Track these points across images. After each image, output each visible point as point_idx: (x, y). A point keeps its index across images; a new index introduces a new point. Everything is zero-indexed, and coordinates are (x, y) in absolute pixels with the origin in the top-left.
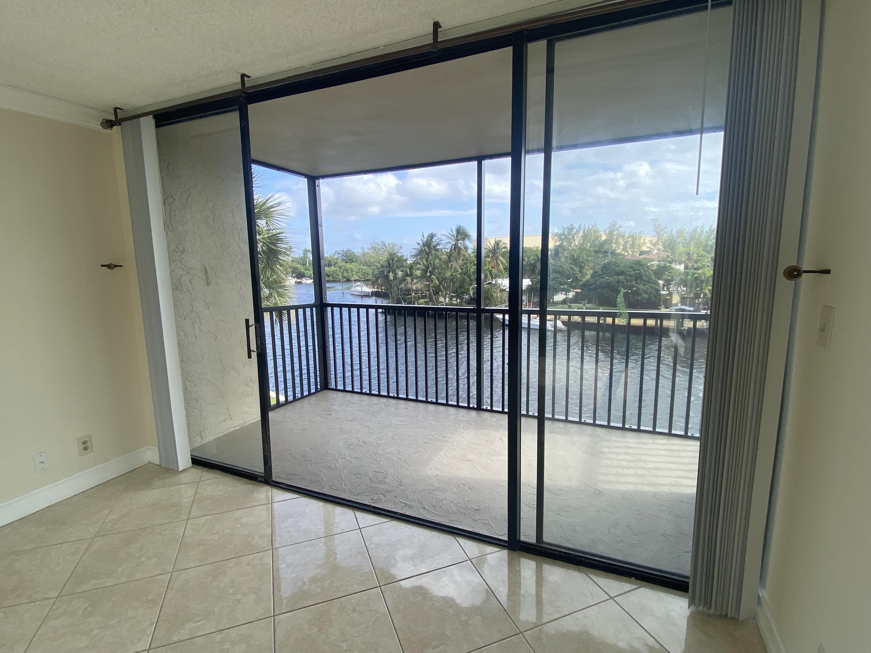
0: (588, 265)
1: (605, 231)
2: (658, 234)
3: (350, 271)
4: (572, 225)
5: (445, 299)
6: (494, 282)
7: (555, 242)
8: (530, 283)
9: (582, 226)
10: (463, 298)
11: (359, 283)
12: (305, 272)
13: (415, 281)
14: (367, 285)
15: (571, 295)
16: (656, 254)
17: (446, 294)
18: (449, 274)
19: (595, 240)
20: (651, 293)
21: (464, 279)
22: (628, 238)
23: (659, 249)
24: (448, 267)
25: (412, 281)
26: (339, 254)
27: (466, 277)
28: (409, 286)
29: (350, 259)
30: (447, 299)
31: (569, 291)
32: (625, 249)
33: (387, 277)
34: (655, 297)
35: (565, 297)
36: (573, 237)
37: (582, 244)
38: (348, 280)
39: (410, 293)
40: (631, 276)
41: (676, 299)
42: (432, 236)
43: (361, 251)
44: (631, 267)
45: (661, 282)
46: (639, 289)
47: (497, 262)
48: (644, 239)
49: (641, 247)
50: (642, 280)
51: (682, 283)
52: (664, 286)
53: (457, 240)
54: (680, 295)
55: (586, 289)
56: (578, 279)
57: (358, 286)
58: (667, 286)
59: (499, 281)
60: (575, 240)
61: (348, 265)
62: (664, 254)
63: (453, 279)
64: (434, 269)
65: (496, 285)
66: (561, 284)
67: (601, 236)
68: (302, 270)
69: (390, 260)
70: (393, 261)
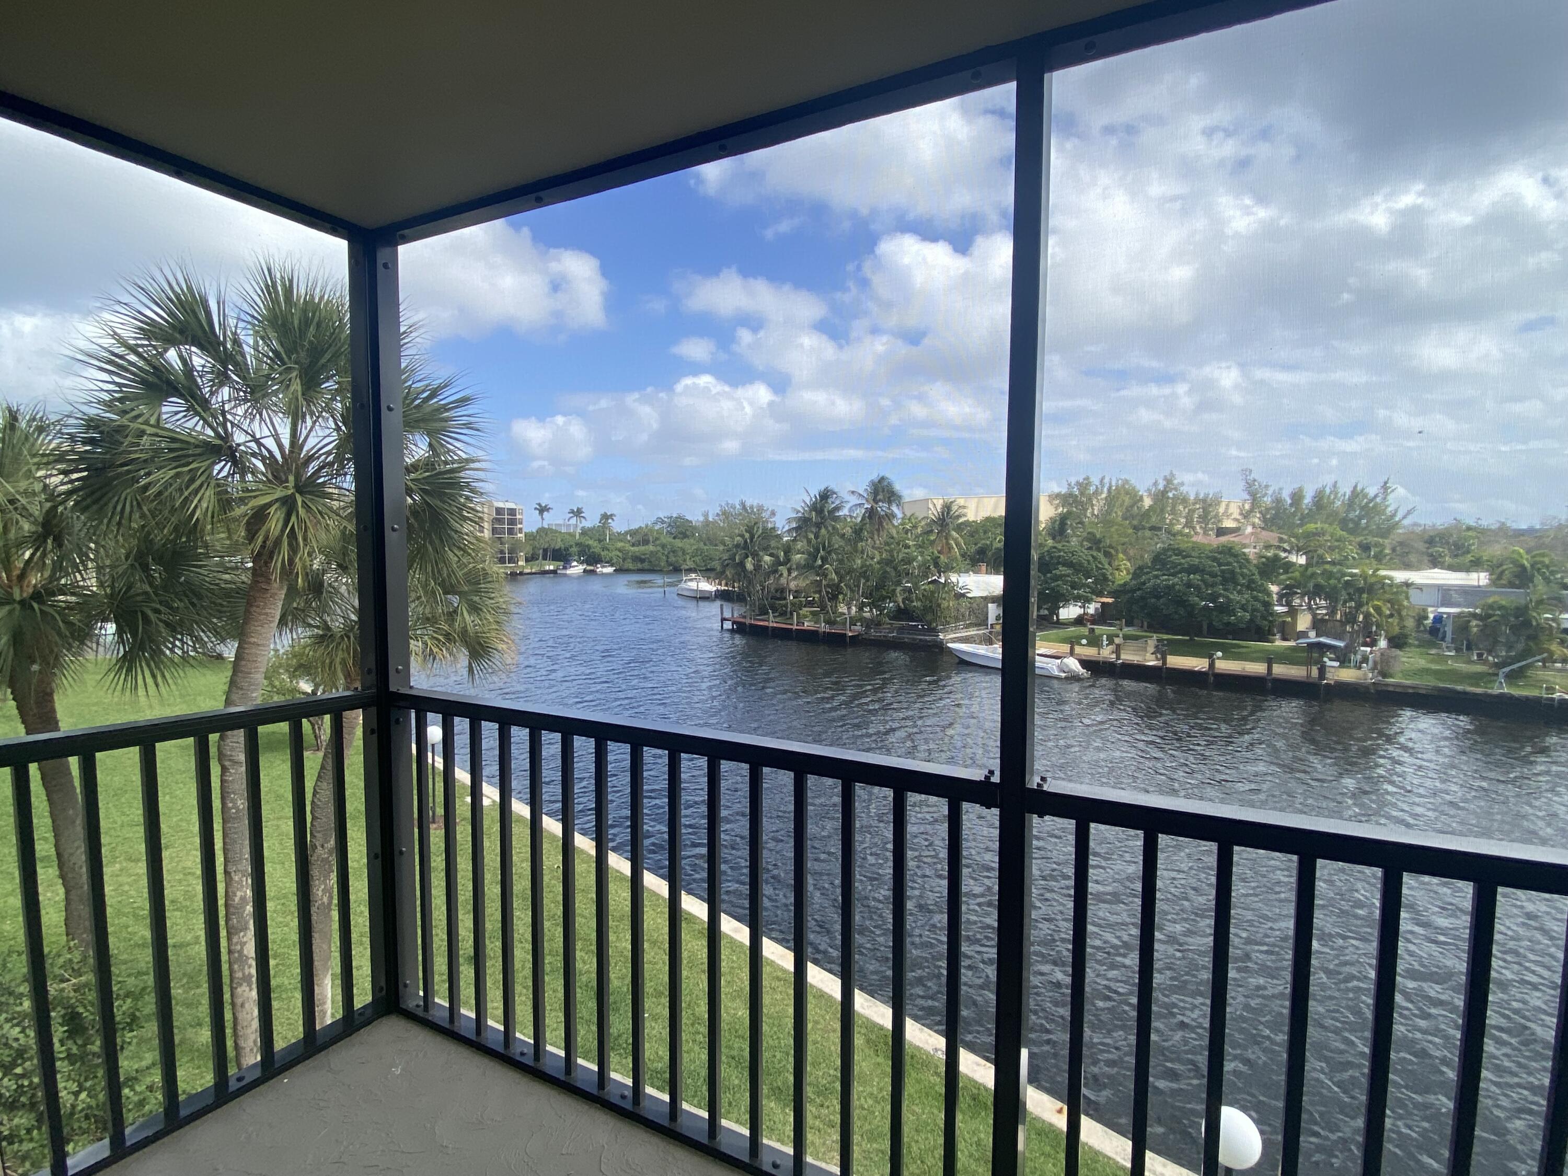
0: (1125, 552)
1: (1149, 490)
2: (1253, 495)
3: (680, 553)
4: (1087, 478)
5: (849, 608)
6: (942, 580)
7: (1056, 509)
9: (1106, 480)
10: (885, 608)
11: (694, 576)
12: (603, 553)
13: (794, 574)
14: (708, 578)
15: (1092, 609)
16: (1252, 534)
17: (851, 599)
18: (859, 562)
19: (1132, 506)
20: (1254, 610)
21: (886, 572)
22: (1194, 504)
23: (1254, 526)
24: (856, 551)
25: (789, 573)
26: (663, 522)
27: (888, 569)
28: (783, 581)
29: (681, 533)
30: (854, 609)
31: (1088, 601)
32: (1189, 524)
33: (742, 564)
34: (1264, 619)
35: (1081, 611)
36: (1090, 500)
37: (1109, 512)
38: (677, 570)
39: (783, 595)
40: (1213, 575)
41: (1303, 622)
42: (825, 496)
43: (701, 519)
44: (1214, 559)
45: (1274, 589)
46: (1230, 601)
47: (948, 544)
48: (1227, 506)
49: (1220, 521)
50: (1236, 583)
51: (1317, 591)
52: (1281, 596)
53: (876, 501)
54: (1314, 616)
55: (1124, 598)
56: (1106, 579)
57: (691, 580)
58: (1286, 596)
59: (954, 578)
60: (1092, 505)
61: (678, 543)
62: (1265, 535)
63: (865, 572)
64: (829, 553)
65: (946, 584)
66: (1074, 586)
67: (1141, 499)
68: (598, 550)
69: (747, 535)
70: (752, 537)
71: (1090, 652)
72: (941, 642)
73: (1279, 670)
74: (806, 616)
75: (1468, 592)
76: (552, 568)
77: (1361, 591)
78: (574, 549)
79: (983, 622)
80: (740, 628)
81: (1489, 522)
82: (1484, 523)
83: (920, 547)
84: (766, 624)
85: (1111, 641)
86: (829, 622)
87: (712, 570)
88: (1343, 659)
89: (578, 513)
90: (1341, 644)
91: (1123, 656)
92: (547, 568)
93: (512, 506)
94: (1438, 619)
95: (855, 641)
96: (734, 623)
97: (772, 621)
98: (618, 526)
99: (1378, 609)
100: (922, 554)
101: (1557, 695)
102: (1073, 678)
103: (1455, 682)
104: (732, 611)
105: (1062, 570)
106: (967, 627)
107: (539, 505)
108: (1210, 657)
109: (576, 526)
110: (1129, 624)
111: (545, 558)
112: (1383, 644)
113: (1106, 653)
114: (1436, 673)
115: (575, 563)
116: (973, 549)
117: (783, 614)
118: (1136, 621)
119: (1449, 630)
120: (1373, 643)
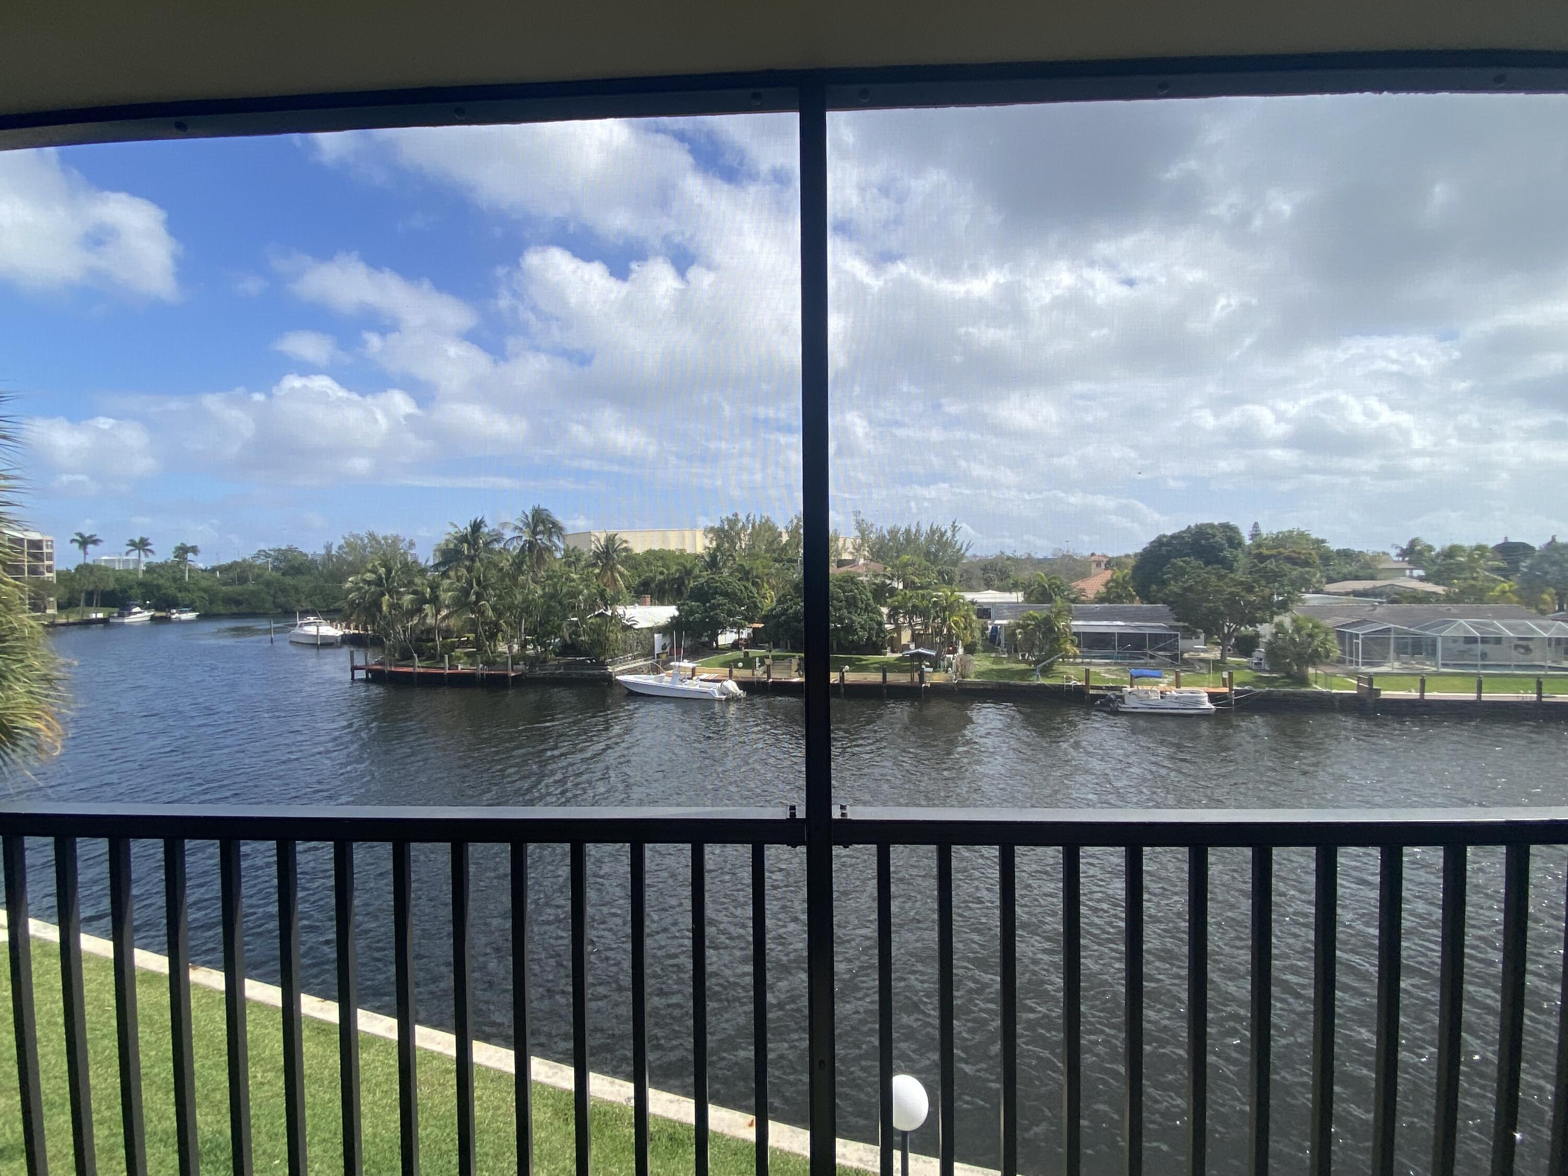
0: (768, 582)
1: (786, 527)
2: (862, 532)
3: (292, 593)
4: (736, 515)
5: (510, 647)
6: (609, 613)
7: (710, 541)
8: (677, 613)
9: (751, 518)
10: (550, 644)
11: (312, 619)
12: (179, 595)
13: (444, 612)
14: (333, 621)
15: (745, 634)
16: (864, 565)
17: (513, 637)
18: (520, 597)
19: (773, 541)
20: (871, 629)
21: (549, 606)
23: (865, 558)
24: (516, 585)
25: (438, 612)
26: (267, 556)
27: (553, 604)
28: (430, 622)
29: (293, 568)
30: (515, 647)
31: (743, 627)
33: (376, 604)
34: (878, 636)
35: (736, 637)
36: (738, 534)
37: (753, 547)
38: (288, 612)
39: (431, 636)
40: (841, 601)
41: (906, 637)
42: (476, 527)
43: (323, 551)
44: (841, 587)
45: (885, 610)
46: (853, 622)
47: (613, 576)
48: (844, 541)
49: (840, 554)
50: (856, 606)
51: (914, 611)
52: (890, 616)
53: (534, 533)
54: (913, 631)
55: (772, 623)
56: (756, 606)
57: (309, 624)
58: (893, 616)
59: (620, 610)
60: (740, 539)
61: (288, 580)
62: (873, 565)
63: (528, 607)
64: (485, 588)
65: (613, 616)
66: (730, 614)
67: (780, 535)
68: (172, 591)
69: (382, 571)
70: (389, 571)
71: (745, 674)
72: (610, 675)
73: (892, 678)
74: (459, 658)
75: (1011, 606)
76: (100, 615)
77: (944, 609)
78: (136, 591)
79: (649, 653)
80: (376, 677)
81: (1021, 553)
82: (1018, 554)
83: (584, 580)
84: (410, 670)
85: (762, 663)
86: (489, 663)
87: (338, 611)
88: (935, 664)
89: (142, 545)
90: (934, 654)
91: (773, 676)
92: (93, 616)
93: (35, 536)
94: (995, 629)
95: (519, 681)
96: (368, 671)
97: (418, 666)
98: (200, 562)
99: (956, 623)
100: (587, 587)
101: (1072, 683)
102: (731, 699)
103: (1010, 678)
104: (365, 658)
105: (720, 599)
106: (634, 658)
107: (81, 535)
108: (841, 671)
109: (139, 561)
110: (776, 646)
111: (89, 603)
112: (961, 651)
113: (759, 673)
114: (999, 671)
115: (137, 609)
116: (637, 581)
117: (432, 657)
118: (782, 643)
119: (1002, 637)
120: (954, 651)
